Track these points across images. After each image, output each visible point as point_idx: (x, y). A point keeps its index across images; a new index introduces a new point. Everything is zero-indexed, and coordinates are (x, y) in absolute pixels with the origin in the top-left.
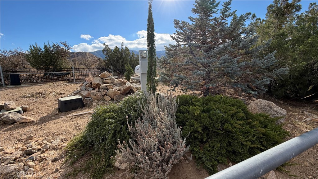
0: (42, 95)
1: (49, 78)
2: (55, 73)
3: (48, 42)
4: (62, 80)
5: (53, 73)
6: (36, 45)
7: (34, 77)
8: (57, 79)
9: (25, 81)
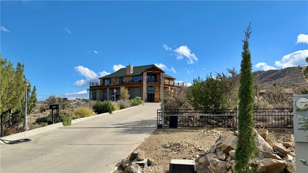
0: (178, 147)
1: (207, 121)
2: (213, 116)
3: (211, 73)
4: (223, 126)
5: (210, 116)
6: (199, 79)
7: (192, 118)
8: (216, 124)
9: (183, 124)
